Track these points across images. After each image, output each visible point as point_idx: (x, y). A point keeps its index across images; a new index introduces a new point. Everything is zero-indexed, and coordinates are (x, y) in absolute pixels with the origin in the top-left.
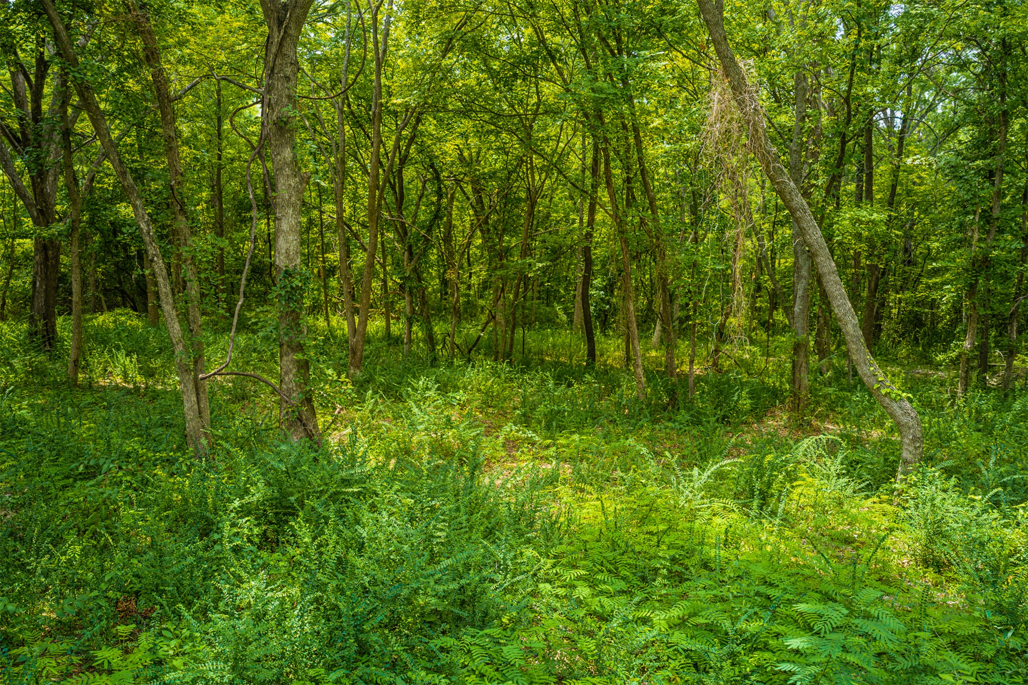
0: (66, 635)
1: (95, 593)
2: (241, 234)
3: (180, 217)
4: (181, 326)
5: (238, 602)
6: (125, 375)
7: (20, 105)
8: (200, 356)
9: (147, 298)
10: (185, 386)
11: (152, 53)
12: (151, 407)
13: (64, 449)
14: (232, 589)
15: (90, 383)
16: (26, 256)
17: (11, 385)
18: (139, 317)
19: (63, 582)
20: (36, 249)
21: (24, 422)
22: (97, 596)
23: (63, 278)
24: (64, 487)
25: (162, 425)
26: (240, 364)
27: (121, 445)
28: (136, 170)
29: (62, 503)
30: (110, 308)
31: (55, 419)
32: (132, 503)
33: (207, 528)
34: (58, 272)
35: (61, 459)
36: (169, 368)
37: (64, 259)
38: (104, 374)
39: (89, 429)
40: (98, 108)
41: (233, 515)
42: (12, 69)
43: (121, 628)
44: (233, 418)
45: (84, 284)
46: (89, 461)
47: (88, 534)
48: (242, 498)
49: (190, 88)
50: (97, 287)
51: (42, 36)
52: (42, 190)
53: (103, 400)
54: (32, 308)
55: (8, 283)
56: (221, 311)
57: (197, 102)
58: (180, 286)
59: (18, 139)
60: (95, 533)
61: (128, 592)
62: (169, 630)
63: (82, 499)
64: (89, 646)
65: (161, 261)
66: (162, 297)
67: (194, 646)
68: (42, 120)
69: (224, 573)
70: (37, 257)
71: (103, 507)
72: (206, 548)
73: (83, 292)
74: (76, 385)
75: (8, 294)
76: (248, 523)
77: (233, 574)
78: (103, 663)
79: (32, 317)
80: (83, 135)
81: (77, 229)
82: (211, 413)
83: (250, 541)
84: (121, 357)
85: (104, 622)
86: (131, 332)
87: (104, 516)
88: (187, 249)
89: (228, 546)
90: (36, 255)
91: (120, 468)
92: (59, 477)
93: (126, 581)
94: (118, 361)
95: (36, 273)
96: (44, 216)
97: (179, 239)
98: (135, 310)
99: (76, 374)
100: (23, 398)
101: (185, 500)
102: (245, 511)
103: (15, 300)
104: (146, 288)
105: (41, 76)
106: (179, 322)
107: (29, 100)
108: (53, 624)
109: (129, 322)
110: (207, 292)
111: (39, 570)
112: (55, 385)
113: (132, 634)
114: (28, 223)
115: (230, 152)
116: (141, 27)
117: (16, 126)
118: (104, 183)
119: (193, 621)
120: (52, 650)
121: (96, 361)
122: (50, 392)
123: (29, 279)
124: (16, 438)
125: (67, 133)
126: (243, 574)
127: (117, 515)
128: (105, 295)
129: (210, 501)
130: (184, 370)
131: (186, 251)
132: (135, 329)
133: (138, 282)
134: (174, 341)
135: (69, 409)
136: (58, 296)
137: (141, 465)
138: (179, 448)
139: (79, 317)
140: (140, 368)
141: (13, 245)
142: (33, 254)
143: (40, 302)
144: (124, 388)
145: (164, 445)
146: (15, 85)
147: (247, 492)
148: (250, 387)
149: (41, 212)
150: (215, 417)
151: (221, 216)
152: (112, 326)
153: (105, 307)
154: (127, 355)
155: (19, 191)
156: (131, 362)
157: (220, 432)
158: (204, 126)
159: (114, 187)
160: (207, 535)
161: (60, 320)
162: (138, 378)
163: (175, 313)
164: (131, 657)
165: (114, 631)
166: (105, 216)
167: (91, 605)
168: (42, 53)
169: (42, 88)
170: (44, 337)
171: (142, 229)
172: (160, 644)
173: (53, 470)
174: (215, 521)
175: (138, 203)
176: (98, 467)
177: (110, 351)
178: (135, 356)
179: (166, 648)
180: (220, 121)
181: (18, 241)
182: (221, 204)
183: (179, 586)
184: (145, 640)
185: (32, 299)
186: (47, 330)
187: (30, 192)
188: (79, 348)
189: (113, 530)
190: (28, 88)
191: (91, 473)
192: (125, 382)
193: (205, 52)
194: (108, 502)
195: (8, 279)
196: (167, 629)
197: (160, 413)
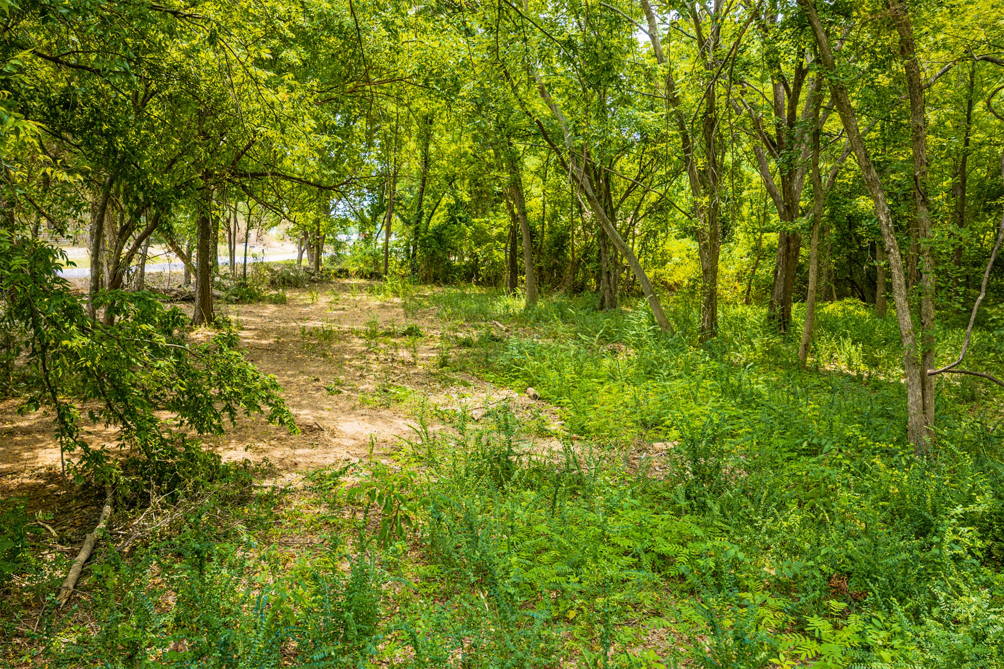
0: (783, 594)
1: (811, 563)
2: (983, 224)
3: (921, 208)
4: (912, 319)
5: (954, 614)
6: (850, 362)
7: (779, 113)
8: (930, 351)
9: (876, 289)
10: (911, 380)
11: (908, 45)
12: (873, 396)
13: (792, 424)
14: (949, 599)
15: (817, 367)
16: (771, 249)
17: (751, 361)
18: (866, 307)
19: (782, 544)
20: (780, 242)
21: (760, 395)
22: (812, 567)
23: (800, 268)
24: (789, 459)
25: (882, 416)
26: (971, 363)
27: (842, 429)
28: (879, 163)
29: (787, 474)
30: (840, 298)
31: (785, 396)
32: (849, 487)
33: (925, 529)
34: (797, 262)
35: (788, 433)
36: (893, 360)
37: (803, 251)
38: (830, 359)
39: (814, 409)
40: (850, 106)
41: (954, 521)
42: (776, 82)
43: (833, 603)
44: (960, 420)
45: (819, 275)
46: (812, 439)
47: (807, 507)
48: (965, 505)
49: (940, 75)
50: (829, 277)
51: (803, 47)
52: (790, 188)
53: (829, 384)
54: (772, 294)
55: (754, 272)
56: (958, 306)
57: (947, 88)
58: (914, 277)
59: (774, 144)
60: (813, 508)
61: (841, 571)
62: (879, 620)
63: (804, 473)
64: (801, 610)
65: (897, 253)
66: (896, 288)
67: (903, 644)
68: (797, 124)
69: (942, 579)
70: (781, 249)
71: (823, 485)
72: (922, 548)
73: (818, 282)
74: (804, 367)
75: (753, 281)
76: (970, 533)
77: (951, 582)
78: (814, 631)
79: (771, 302)
80: (830, 134)
81: (818, 223)
82: (936, 410)
83: (970, 552)
84: (848, 343)
85: (818, 592)
86: (858, 321)
87: (822, 493)
88: (926, 240)
89: (949, 553)
90: (780, 247)
91: (840, 451)
92: (784, 449)
93: (839, 560)
94: (844, 348)
95: (778, 263)
96: (789, 211)
97: (918, 231)
98: (863, 299)
99: (805, 357)
100: (759, 374)
101: (903, 495)
102: (967, 520)
103: (758, 287)
104: (876, 279)
105: (798, 84)
106: (911, 314)
107: (786, 107)
108: (773, 580)
109: (857, 311)
110: (943, 285)
111: (764, 529)
112: (786, 366)
113: (843, 612)
114: (775, 218)
115: (978, 136)
116: (899, 20)
117: (773, 132)
118: (844, 178)
119: (904, 619)
120: (770, 603)
121: (824, 347)
122: (781, 371)
123: (771, 269)
124: (752, 408)
125: (817, 133)
126: (962, 586)
127: (835, 495)
128: (836, 285)
129: (929, 501)
130: (910, 363)
131: (925, 243)
132: (862, 319)
133: (868, 273)
134: (904, 333)
135: (798, 388)
136: (795, 284)
137: (860, 451)
138: (898, 442)
139: (813, 305)
140: (865, 357)
141: (760, 237)
142: (776, 246)
143: (779, 289)
144: (848, 375)
145: (884, 436)
146: (776, 94)
147: (972, 500)
148: (981, 389)
149: (788, 208)
150: (940, 415)
151: (963, 205)
152: (840, 315)
153: (835, 296)
154: (853, 344)
155: (770, 190)
156: (856, 350)
157: (945, 432)
158: (952, 112)
159: (854, 181)
160: (924, 535)
161: (794, 307)
162: (862, 367)
163: (907, 305)
164: (840, 634)
165: (825, 603)
166: (845, 209)
167: (806, 573)
168: (801, 63)
169: (799, 94)
170: (780, 321)
171: (881, 222)
172: (869, 631)
173: (781, 442)
174: (934, 523)
175: (880, 195)
176: (821, 446)
177: (837, 338)
178: (861, 345)
179: (875, 637)
180: (971, 105)
181: (766, 234)
182: (964, 192)
183: (891, 579)
184: (855, 621)
185: (772, 287)
186: (783, 315)
187: (779, 192)
188: (810, 333)
189: (830, 508)
190: (786, 97)
191: (813, 451)
192: (849, 369)
193: (963, 34)
194: (827, 481)
195: (754, 268)
196: (876, 618)
197: (882, 404)
